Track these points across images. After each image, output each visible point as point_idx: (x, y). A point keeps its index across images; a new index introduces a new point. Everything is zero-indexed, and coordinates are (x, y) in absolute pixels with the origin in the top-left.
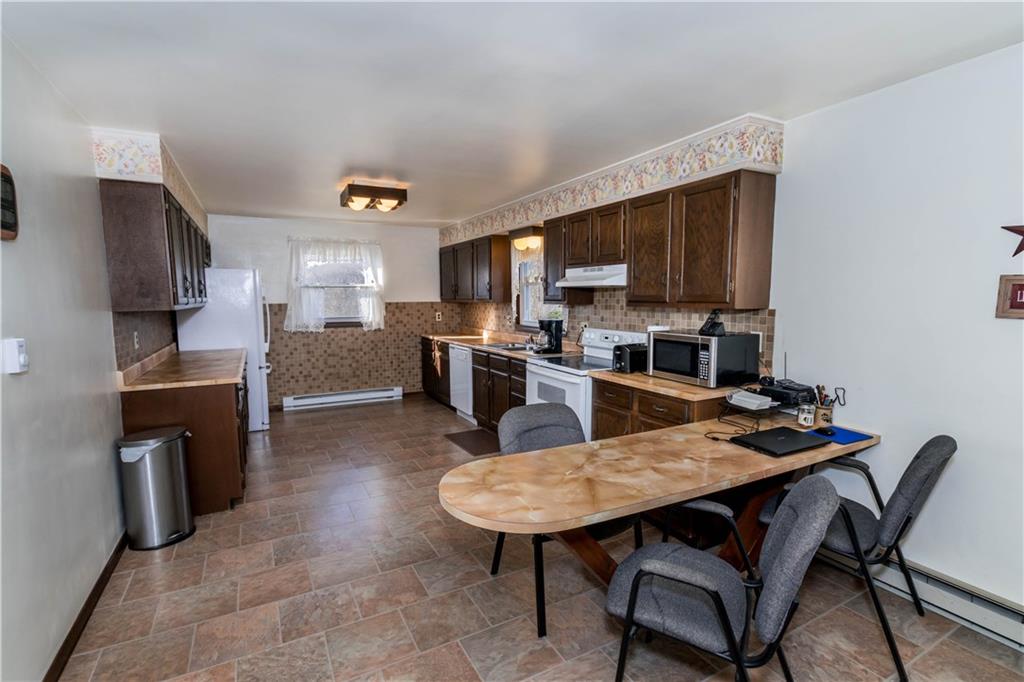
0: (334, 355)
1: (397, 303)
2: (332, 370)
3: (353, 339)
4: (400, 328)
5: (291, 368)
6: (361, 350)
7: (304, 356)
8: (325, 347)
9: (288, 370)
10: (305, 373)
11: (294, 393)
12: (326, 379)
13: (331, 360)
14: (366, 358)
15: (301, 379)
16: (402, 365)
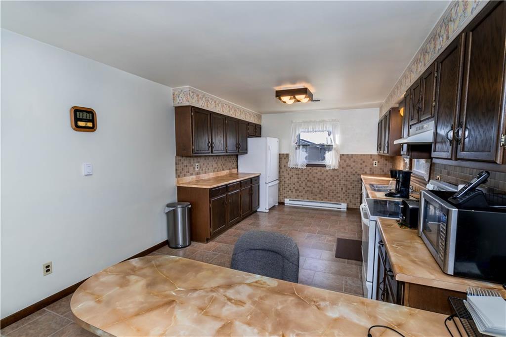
0: (310, 181)
1: (348, 155)
2: (309, 189)
3: (321, 173)
4: (349, 170)
5: (290, 185)
6: (325, 180)
7: (296, 180)
8: (306, 176)
9: (288, 186)
10: (296, 188)
11: (290, 198)
12: (306, 193)
14: (327, 184)
15: (294, 191)
16: (348, 191)
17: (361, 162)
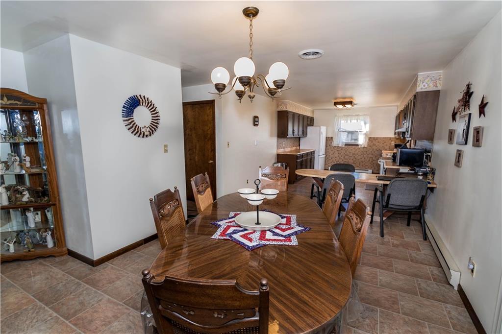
0: (347, 155)
1: (374, 138)
2: (346, 160)
3: (355, 150)
4: (374, 147)
6: (357, 154)
7: (337, 155)
8: (344, 152)
10: (337, 160)
13: (346, 157)
14: (359, 157)
16: (374, 162)
17: (383, 142)
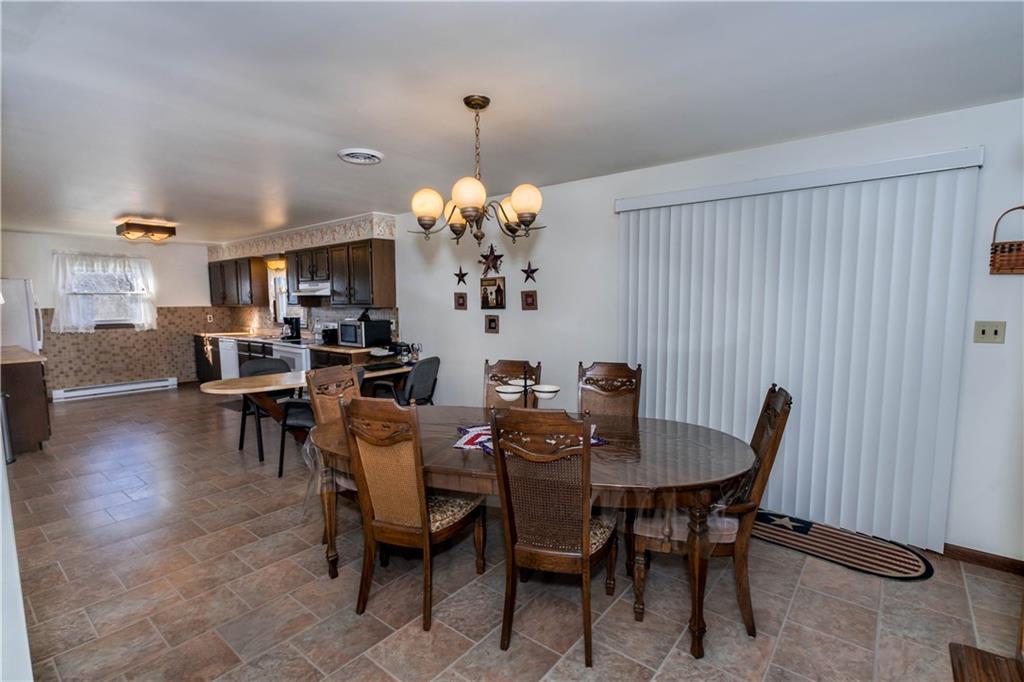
0: (106, 352)
1: (169, 308)
2: (104, 365)
3: (125, 338)
4: (173, 328)
5: (60, 365)
6: (134, 347)
7: (73, 354)
8: (96, 345)
9: (56, 366)
10: (75, 368)
11: (63, 387)
12: (98, 373)
13: (103, 357)
14: (140, 353)
15: (71, 373)
16: (176, 360)
17: (190, 317)
